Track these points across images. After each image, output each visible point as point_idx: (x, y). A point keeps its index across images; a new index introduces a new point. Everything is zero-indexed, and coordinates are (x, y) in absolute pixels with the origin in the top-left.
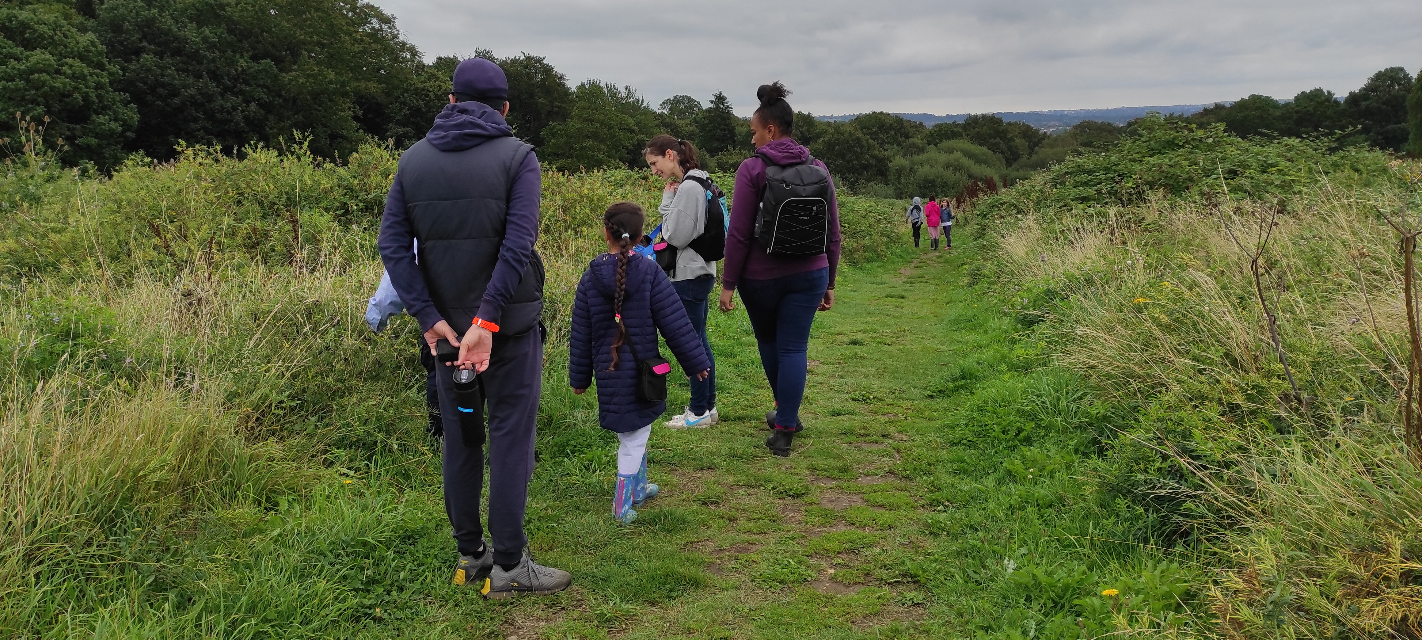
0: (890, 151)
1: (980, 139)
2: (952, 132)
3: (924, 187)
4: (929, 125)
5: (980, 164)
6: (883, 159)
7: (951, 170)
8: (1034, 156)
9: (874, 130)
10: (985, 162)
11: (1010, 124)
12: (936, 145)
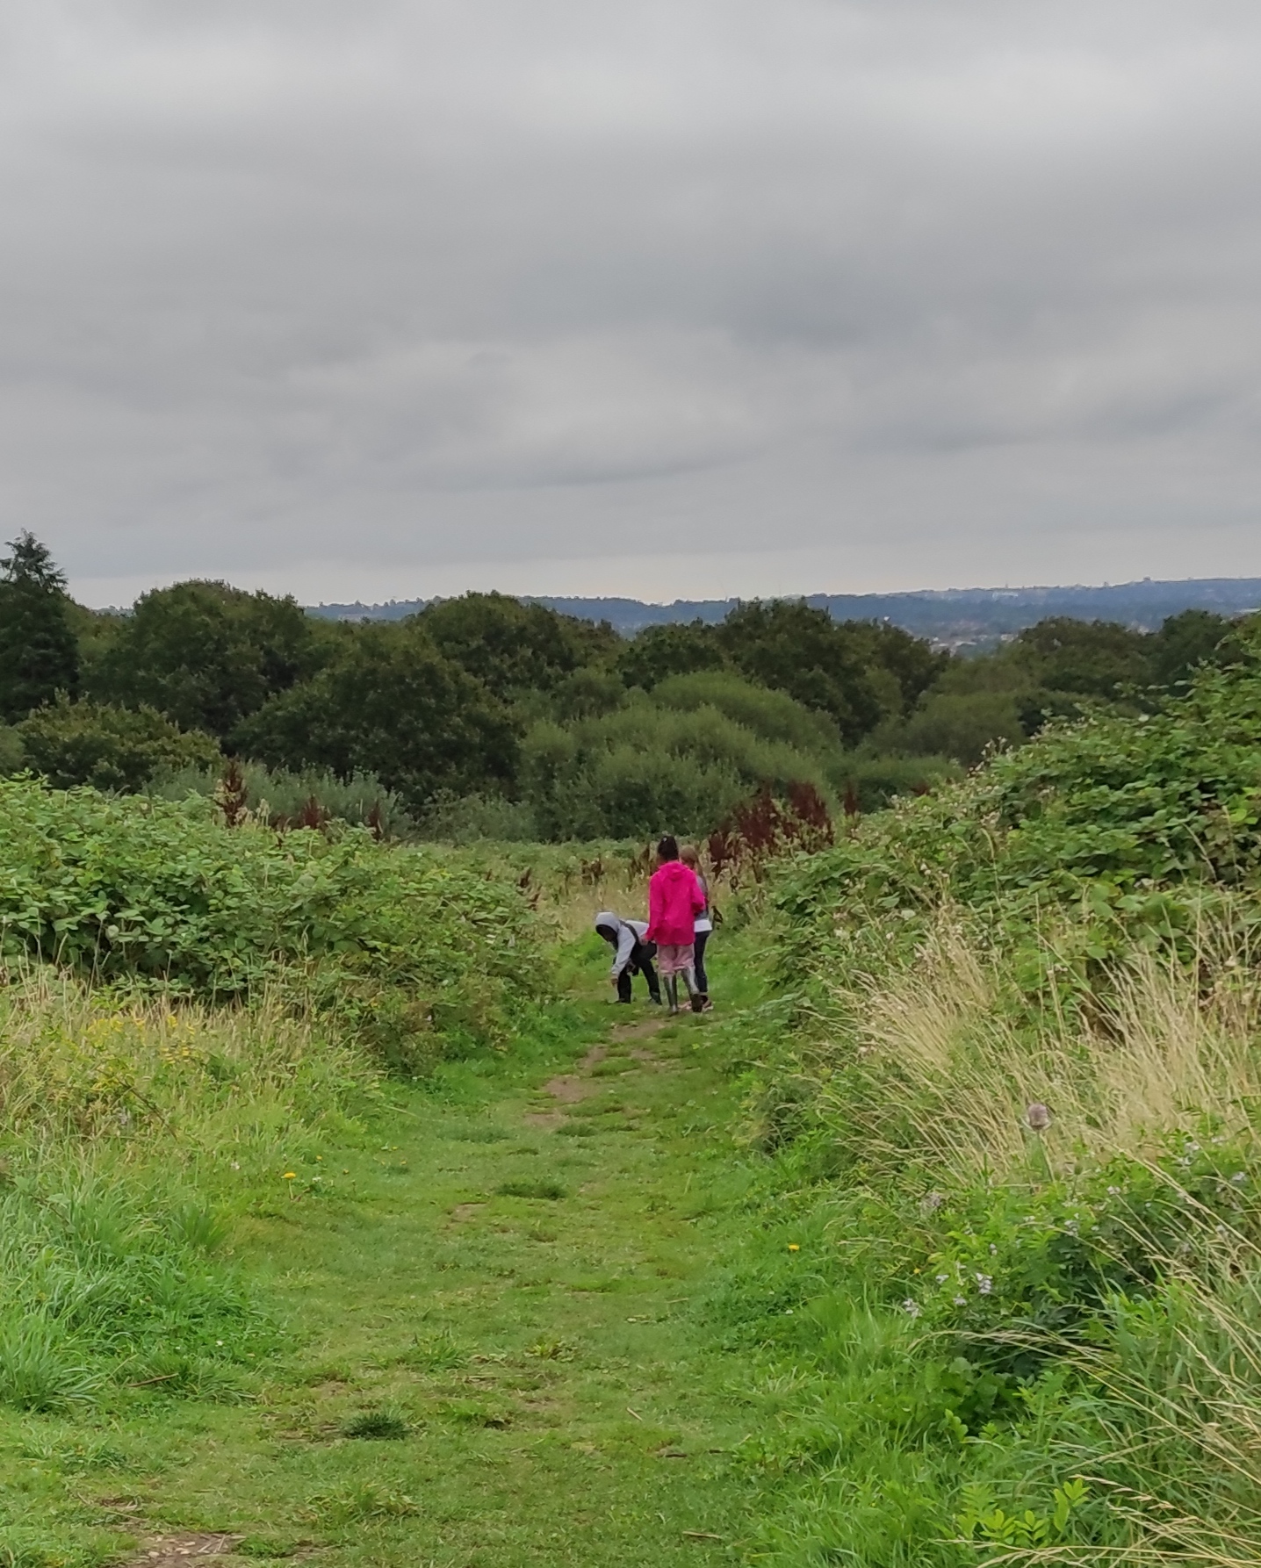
0: (520, 705)
1: (769, 669)
2: (693, 649)
3: (620, 806)
4: (627, 629)
5: (772, 741)
6: (503, 728)
7: (690, 761)
8: (917, 714)
9: (474, 644)
10: (786, 734)
11: (850, 627)
12: (647, 687)
